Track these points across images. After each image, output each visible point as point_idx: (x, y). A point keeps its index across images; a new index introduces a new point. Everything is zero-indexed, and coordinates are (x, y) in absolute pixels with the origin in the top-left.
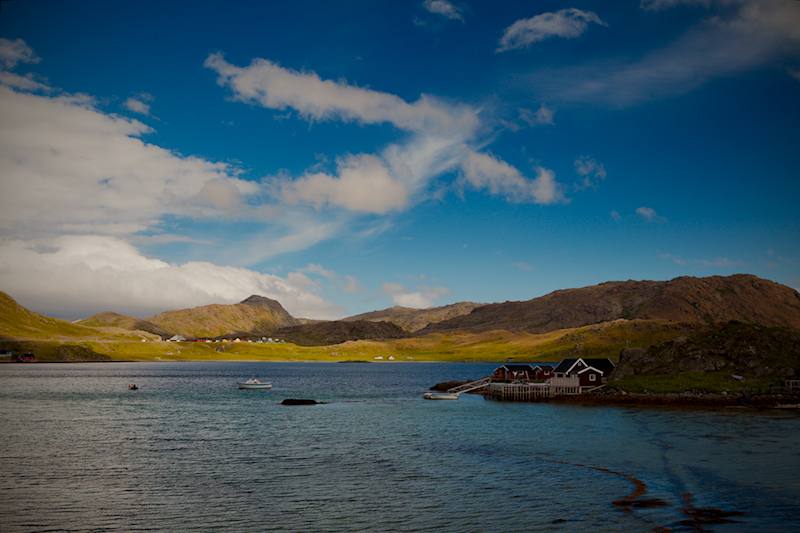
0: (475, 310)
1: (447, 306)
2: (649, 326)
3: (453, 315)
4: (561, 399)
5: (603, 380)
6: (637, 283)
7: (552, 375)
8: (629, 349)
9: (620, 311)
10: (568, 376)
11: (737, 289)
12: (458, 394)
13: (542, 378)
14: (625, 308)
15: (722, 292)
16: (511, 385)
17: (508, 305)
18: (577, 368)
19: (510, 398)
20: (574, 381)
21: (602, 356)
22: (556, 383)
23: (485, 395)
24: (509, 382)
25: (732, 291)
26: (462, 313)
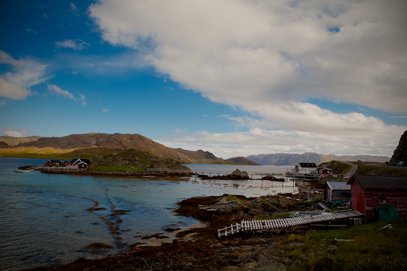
0: (40, 139)
1: (28, 137)
2: (105, 149)
3: (30, 141)
4: (71, 173)
5: (87, 167)
6: (102, 134)
7: (68, 164)
8: (97, 156)
9: (95, 143)
10: (74, 165)
11: (134, 139)
12: (30, 170)
13: (64, 165)
14: (97, 142)
15: (130, 139)
16: (52, 167)
17: (53, 138)
18: (78, 162)
19: (51, 172)
20: (76, 167)
21: (87, 158)
22: (69, 167)
23: (41, 171)
24: (51, 166)
25: (133, 139)
26: (34, 140)
